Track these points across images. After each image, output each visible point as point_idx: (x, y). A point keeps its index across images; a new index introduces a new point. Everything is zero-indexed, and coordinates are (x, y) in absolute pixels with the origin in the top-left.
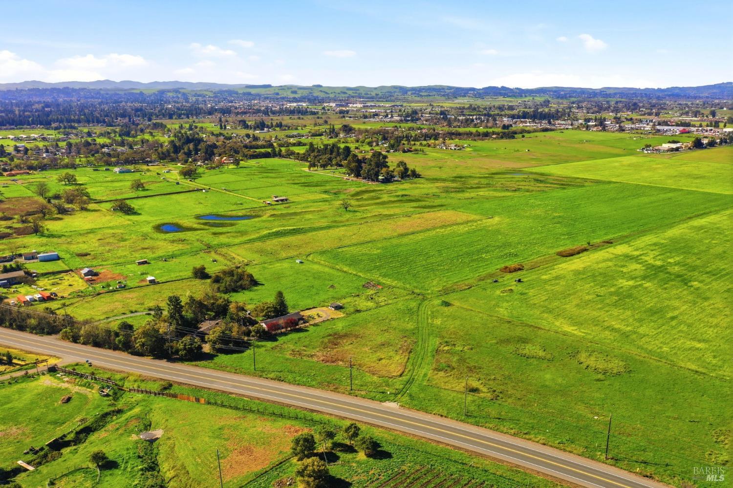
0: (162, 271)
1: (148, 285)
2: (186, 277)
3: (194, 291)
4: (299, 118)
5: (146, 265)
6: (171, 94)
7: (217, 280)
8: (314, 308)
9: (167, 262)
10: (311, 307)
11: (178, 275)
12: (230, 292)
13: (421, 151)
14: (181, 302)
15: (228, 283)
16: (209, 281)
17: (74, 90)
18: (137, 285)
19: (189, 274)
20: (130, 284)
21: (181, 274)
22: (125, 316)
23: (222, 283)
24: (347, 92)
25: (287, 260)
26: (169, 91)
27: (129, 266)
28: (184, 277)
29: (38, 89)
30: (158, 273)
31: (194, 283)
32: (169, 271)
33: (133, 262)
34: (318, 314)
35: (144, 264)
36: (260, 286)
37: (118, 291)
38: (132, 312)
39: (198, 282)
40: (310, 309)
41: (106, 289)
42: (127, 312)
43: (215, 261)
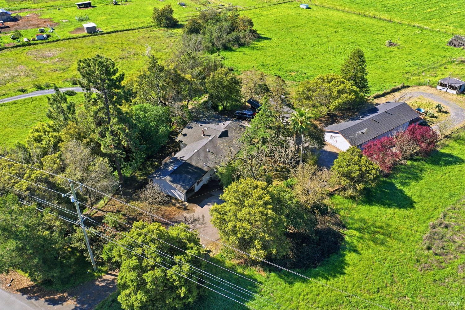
0: (110, 17)
1: (84, 37)
2: (145, 25)
3: (158, 47)
5: (89, 10)
7: (194, 29)
9: (118, 6)
10: (399, 86)
11: (132, 21)
12: (219, 50)
14: (122, 78)
15: (215, 35)
16: (179, 31)
18: (68, 35)
19: (150, 21)
20: (57, 34)
21: (137, 21)
22: (25, 96)
23: (204, 34)
25: (284, 5)
27: (66, 10)
28: (141, 26)
30: (104, 20)
31: (155, 34)
32: (120, 16)
33: (72, 6)
34: (439, 106)
35: (87, 7)
36: (266, 41)
37: (34, 44)
38: (39, 88)
39: (162, 32)
41: (16, 42)
42: (29, 88)
43: (184, 5)
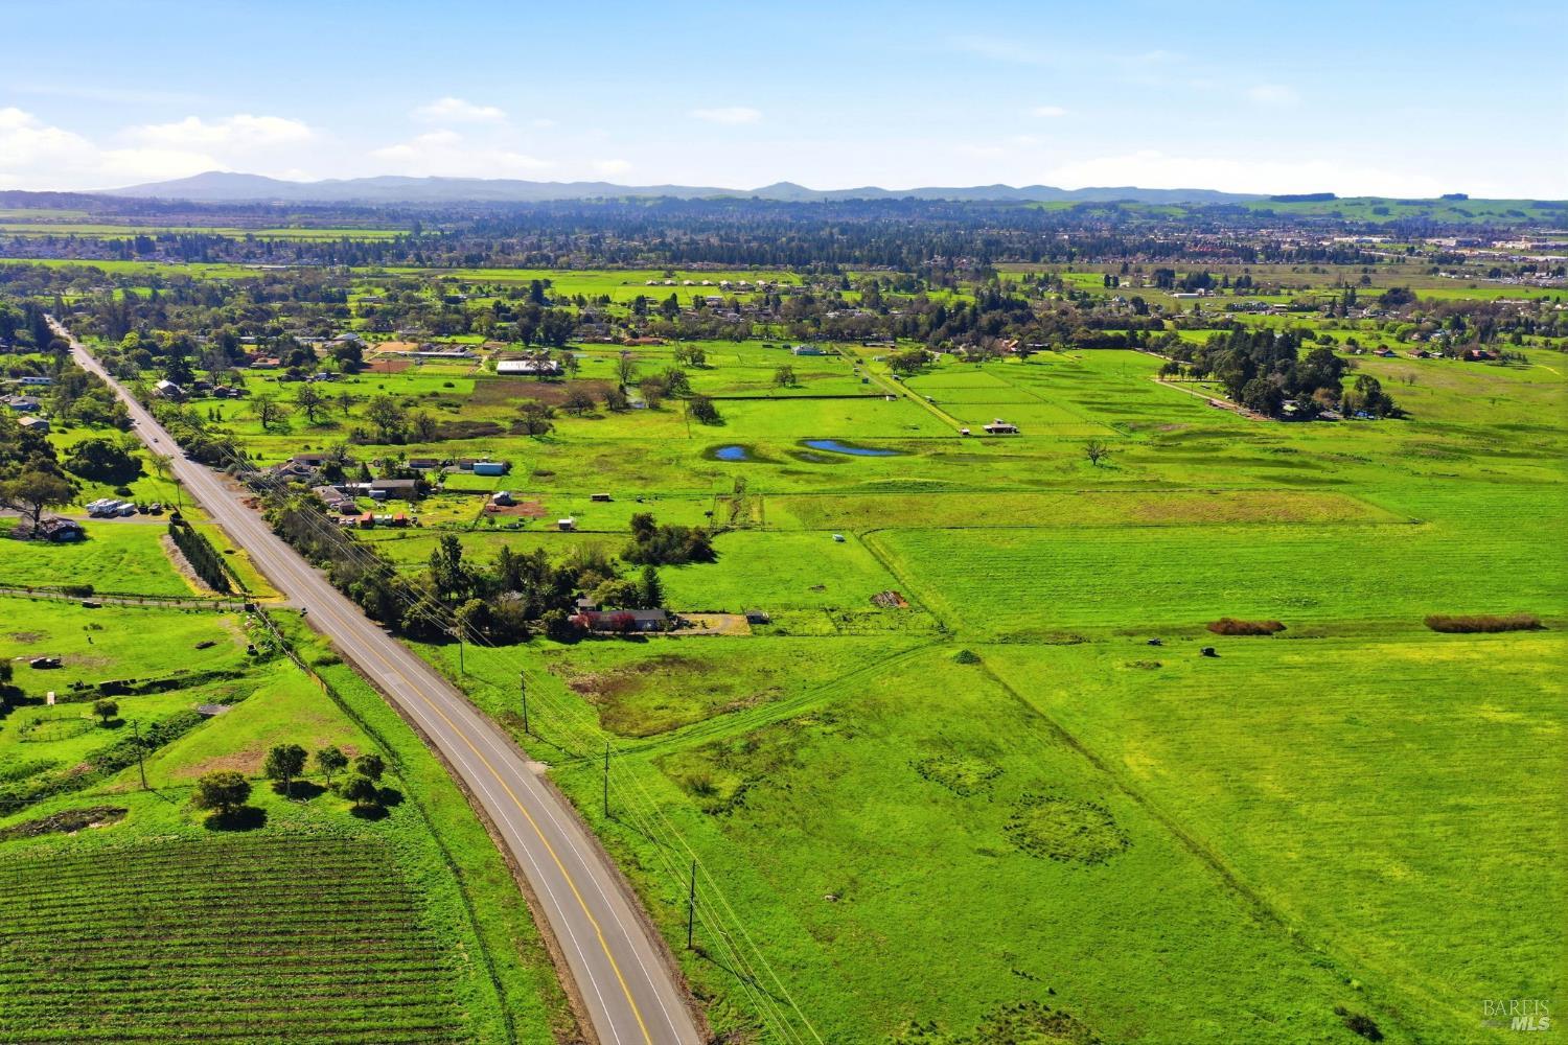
4: (1315, 270)
6: (1097, 213)
8: (724, 612)
13: (1519, 359)
17: (921, 202)
24: (1524, 211)
26: (1095, 206)
29: (861, 200)
40: (714, 613)
